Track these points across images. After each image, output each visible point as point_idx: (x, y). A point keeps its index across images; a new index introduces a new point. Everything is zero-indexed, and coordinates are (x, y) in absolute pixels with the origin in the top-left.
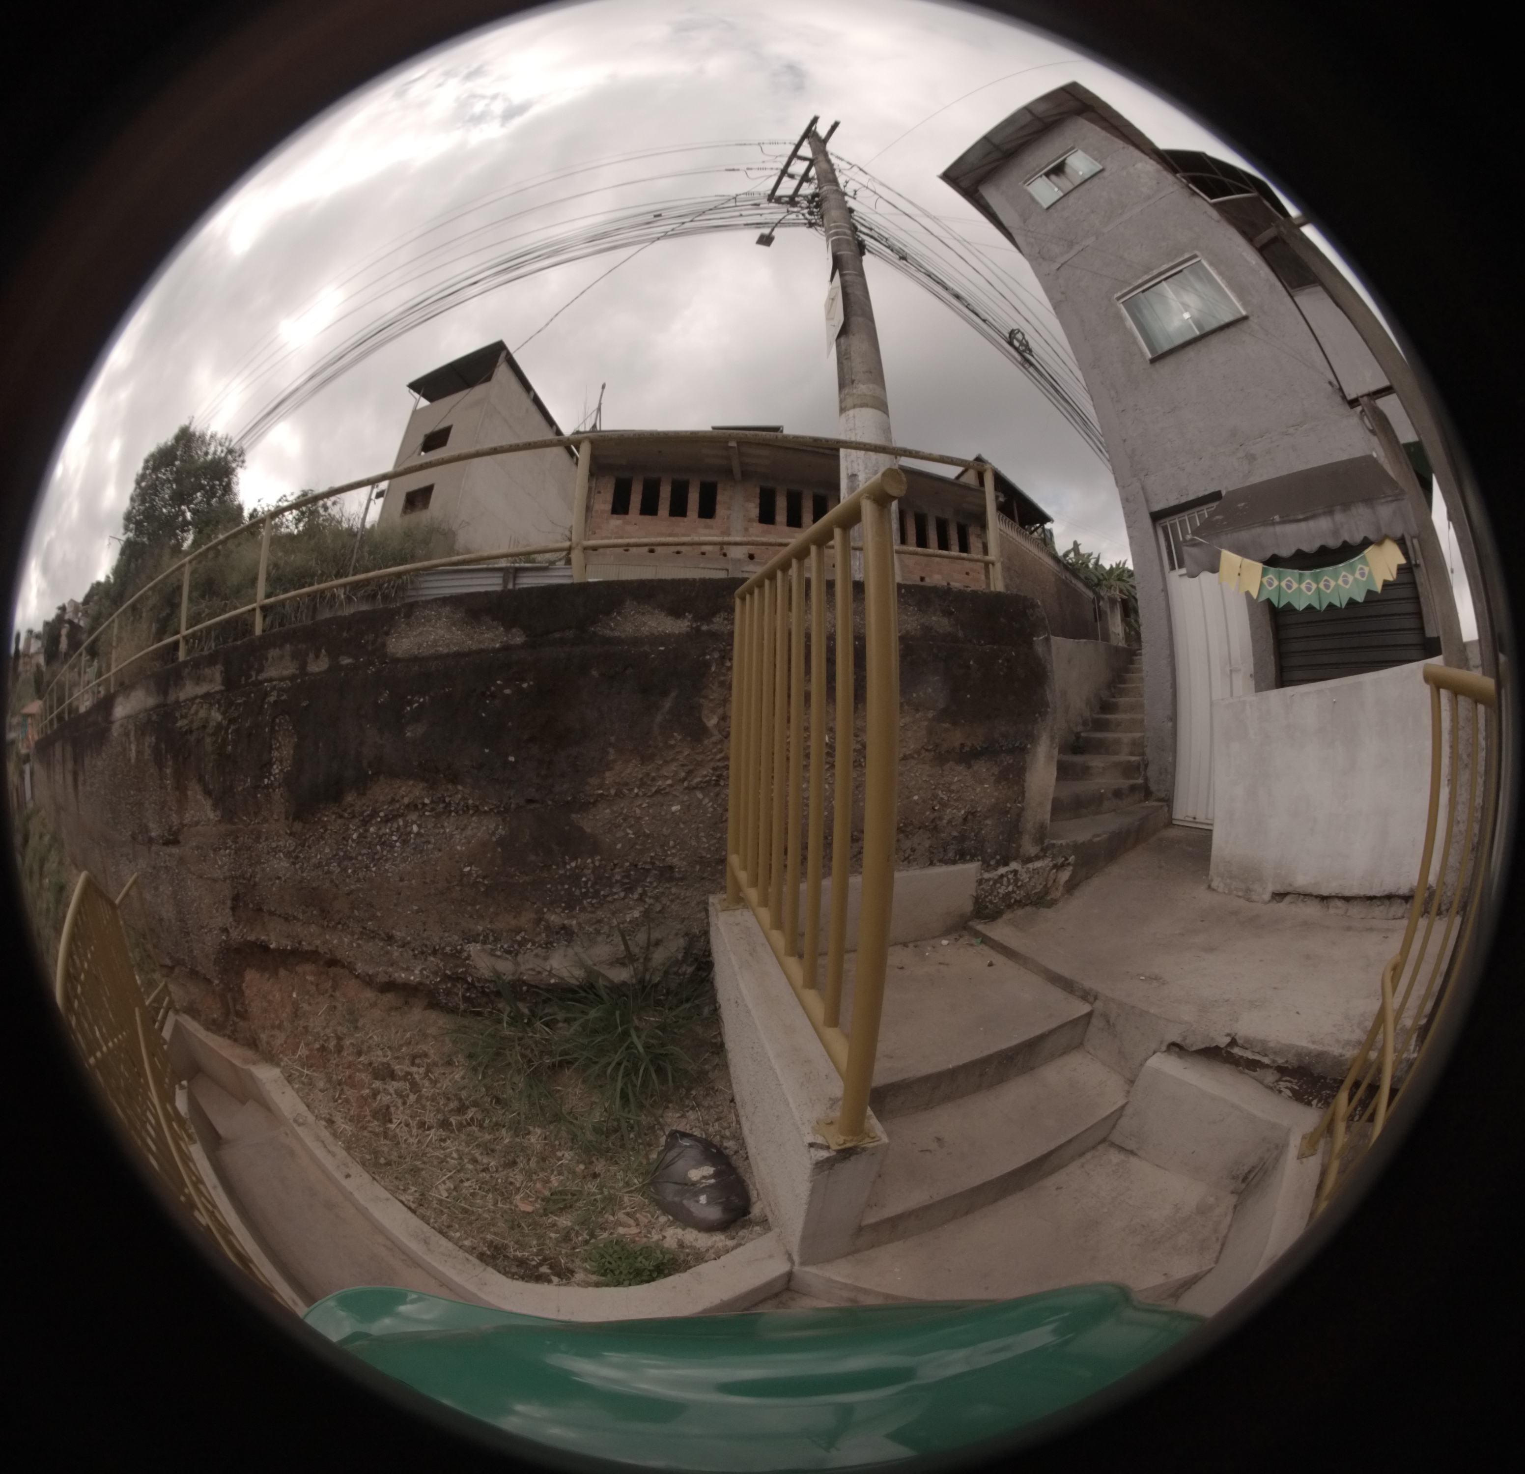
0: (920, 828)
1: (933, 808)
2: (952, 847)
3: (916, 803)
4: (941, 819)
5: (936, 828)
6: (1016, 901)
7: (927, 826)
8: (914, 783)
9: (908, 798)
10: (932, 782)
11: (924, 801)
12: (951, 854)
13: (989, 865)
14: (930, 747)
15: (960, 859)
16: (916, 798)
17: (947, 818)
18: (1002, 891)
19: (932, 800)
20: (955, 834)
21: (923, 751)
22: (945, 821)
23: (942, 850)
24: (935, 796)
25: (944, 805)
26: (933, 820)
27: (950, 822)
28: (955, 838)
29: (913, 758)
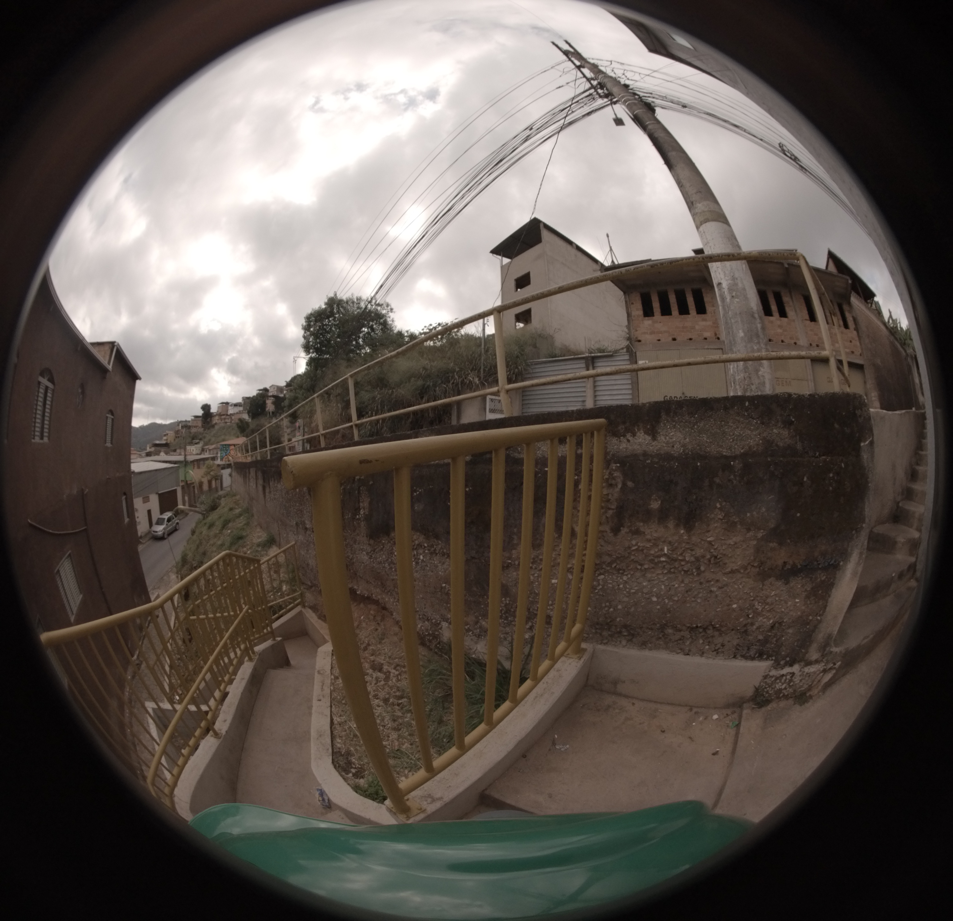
0: (733, 630)
1: (748, 616)
2: (755, 647)
3: (734, 610)
4: (752, 624)
5: (746, 632)
6: (784, 695)
7: (738, 630)
8: (736, 593)
9: (728, 605)
10: (752, 594)
11: (741, 610)
12: (752, 653)
13: (779, 664)
14: (756, 564)
15: (757, 657)
16: (735, 606)
17: (757, 624)
18: (778, 686)
19: (749, 609)
20: (761, 637)
21: (749, 567)
22: (755, 627)
23: (746, 648)
24: (752, 606)
25: (757, 614)
26: (745, 625)
27: (758, 628)
28: (759, 640)
29: (739, 572)
